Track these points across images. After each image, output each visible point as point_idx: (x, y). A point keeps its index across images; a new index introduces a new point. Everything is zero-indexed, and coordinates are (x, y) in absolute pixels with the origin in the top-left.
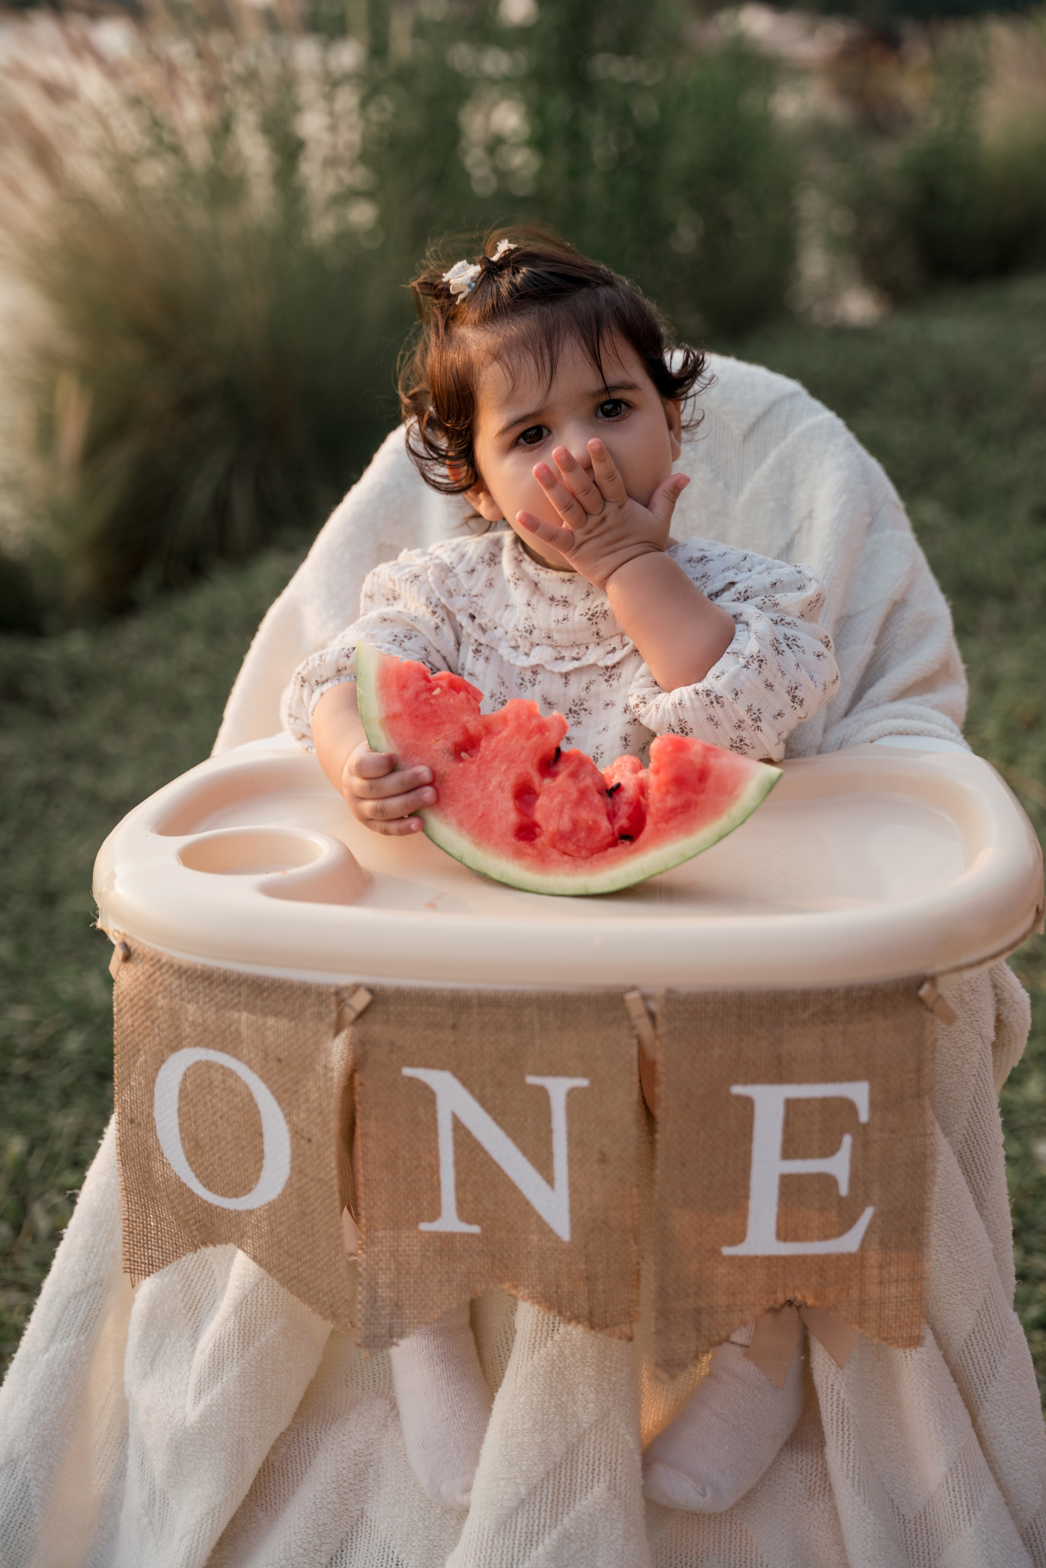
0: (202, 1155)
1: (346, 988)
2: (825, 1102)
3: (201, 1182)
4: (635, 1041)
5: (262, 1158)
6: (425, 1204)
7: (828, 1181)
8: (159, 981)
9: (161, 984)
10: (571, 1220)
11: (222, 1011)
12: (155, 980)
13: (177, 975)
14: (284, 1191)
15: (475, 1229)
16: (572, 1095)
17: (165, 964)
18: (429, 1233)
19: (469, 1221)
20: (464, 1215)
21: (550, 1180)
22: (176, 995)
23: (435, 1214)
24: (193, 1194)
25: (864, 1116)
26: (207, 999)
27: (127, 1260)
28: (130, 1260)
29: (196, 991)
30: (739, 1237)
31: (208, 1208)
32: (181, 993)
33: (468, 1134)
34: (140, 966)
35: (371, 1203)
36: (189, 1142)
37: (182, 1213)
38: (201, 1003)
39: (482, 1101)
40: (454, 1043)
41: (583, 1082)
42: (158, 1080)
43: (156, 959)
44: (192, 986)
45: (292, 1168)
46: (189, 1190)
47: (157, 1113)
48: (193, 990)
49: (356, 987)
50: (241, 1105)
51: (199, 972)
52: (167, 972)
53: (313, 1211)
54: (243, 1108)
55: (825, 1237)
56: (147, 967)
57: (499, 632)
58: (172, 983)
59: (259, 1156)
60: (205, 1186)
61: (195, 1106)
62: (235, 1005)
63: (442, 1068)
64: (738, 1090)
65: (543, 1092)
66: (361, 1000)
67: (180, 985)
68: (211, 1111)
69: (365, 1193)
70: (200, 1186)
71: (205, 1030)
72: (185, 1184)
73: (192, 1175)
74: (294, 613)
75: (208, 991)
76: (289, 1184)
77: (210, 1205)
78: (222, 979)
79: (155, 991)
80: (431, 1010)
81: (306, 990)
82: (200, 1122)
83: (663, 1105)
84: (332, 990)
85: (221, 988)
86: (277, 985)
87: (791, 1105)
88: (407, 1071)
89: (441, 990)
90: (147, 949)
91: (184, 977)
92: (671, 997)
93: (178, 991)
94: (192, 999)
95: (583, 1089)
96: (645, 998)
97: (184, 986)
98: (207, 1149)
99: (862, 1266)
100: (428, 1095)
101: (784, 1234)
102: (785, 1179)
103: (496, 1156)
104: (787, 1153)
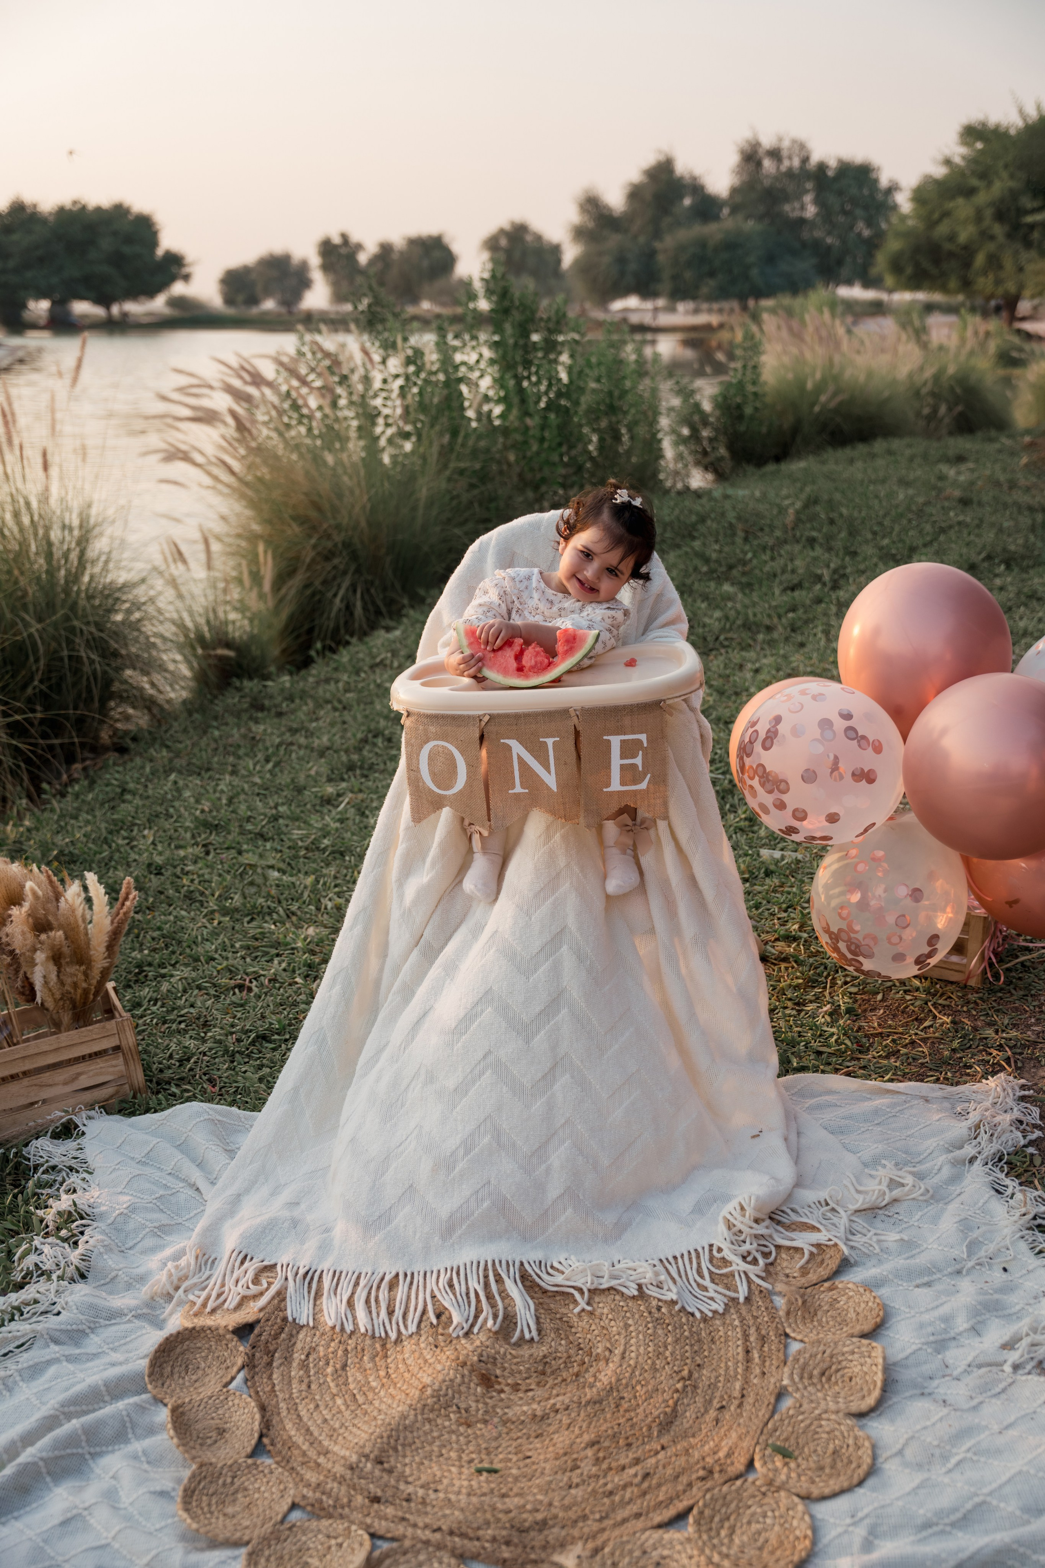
0: (437, 778)
1: (481, 715)
2: (632, 740)
3: (436, 787)
4: (572, 724)
5: (457, 775)
6: (510, 784)
7: (634, 766)
8: (420, 721)
10: (557, 785)
13: (426, 718)
14: (464, 785)
15: (526, 791)
16: (554, 743)
18: (511, 793)
19: (524, 789)
20: (522, 787)
21: (549, 772)
23: (513, 787)
24: (435, 791)
25: (645, 745)
26: (436, 724)
29: (432, 722)
30: (608, 785)
31: (439, 795)
33: (522, 760)
34: (413, 717)
35: (493, 787)
36: (431, 774)
37: (430, 799)
38: (435, 726)
39: (526, 748)
40: (516, 730)
41: (557, 739)
42: (420, 755)
44: (432, 720)
45: (467, 777)
46: (432, 790)
47: (420, 766)
49: (484, 714)
50: (449, 758)
51: (433, 715)
52: (423, 717)
53: (475, 790)
55: (635, 784)
56: (416, 717)
58: (425, 720)
59: (455, 774)
60: (438, 788)
61: (433, 761)
62: (445, 725)
63: (513, 739)
64: (605, 738)
65: (545, 743)
66: (487, 718)
68: (440, 761)
69: (491, 782)
71: (435, 735)
72: (432, 788)
73: (434, 784)
74: (439, 613)
75: (435, 721)
76: (466, 783)
78: (442, 716)
80: (508, 720)
81: (469, 717)
82: (435, 766)
83: (582, 743)
85: (440, 720)
87: (621, 742)
88: (502, 741)
89: (511, 713)
90: (416, 712)
91: (428, 718)
92: (583, 709)
93: (427, 722)
94: (432, 725)
95: (557, 741)
96: (575, 710)
97: (429, 721)
98: (438, 775)
99: (648, 794)
100: (509, 748)
101: (623, 783)
102: (622, 766)
103: (531, 766)
104: (622, 758)
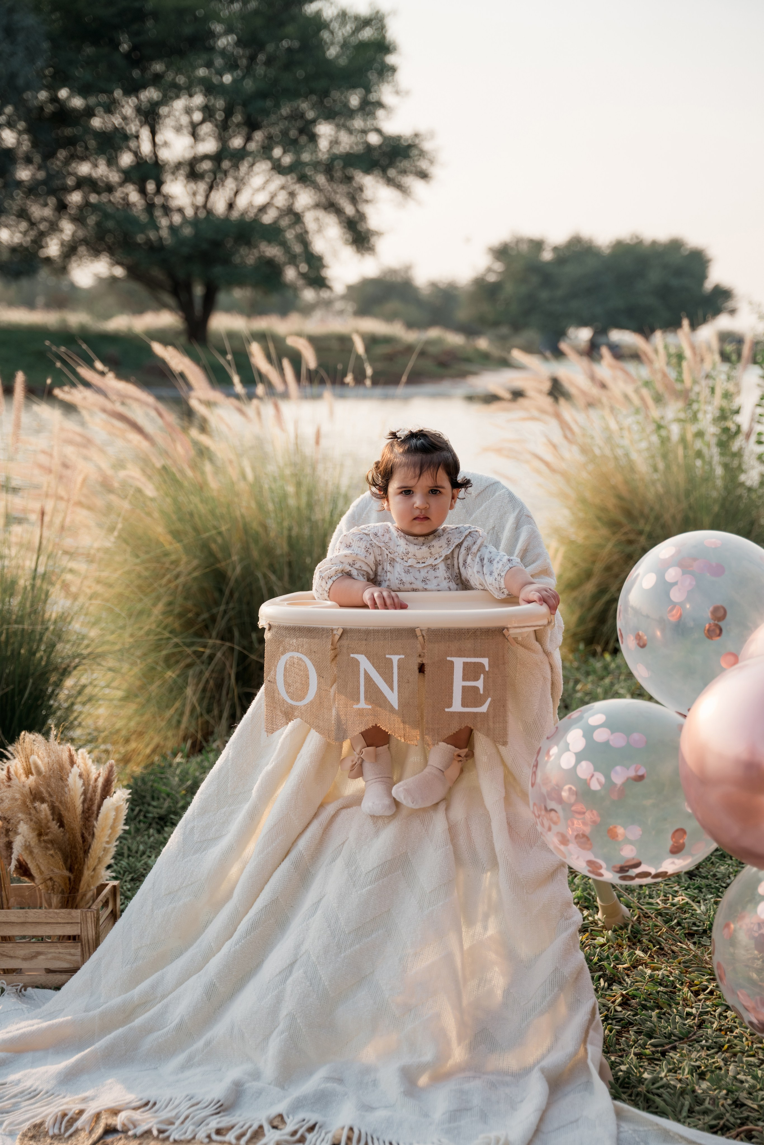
0: (290, 689)
1: (335, 629)
2: (475, 663)
3: (290, 698)
5: (309, 685)
6: (355, 699)
7: (476, 688)
9: (280, 634)
10: (398, 702)
12: (278, 633)
13: (284, 629)
14: (315, 695)
15: (370, 707)
16: (399, 660)
17: (281, 627)
18: (356, 708)
19: (369, 704)
20: (367, 702)
21: (392, 690)
22: (284, 636)
23: (358, 702)
24: (288, 703)
25: (487, 669)
26: (293, 636)
29: (290, 634)
30: (450, 706)
31: (292, 707)
32: (285, 633)
33: (369, 676)
34: (273, 632)
35: (339, 699)
36: (287, 685)
37: (285, 710)
39: (373, 664)
40: (365, 645)
41: (403, 656)
42: (278, 666)
43: (279, 626)
44: (289, 632)
45: (318, 688)
46: (286, 701)
47: (277, 678)
49: (338, 629)
50: (303, 669)
51: (291, 628)
52: (281, 629)
53: (323, 701)
55: (476, 707)
56: (276, 629)
57: (396, 554)
59: (307, 684)
61: (288, 673)
63: (361, 654)
64: (449, 658)
65: (391, 660)
66: (341, 632)
68: (293, 673)
70: (290, 700)
71: (290, 647)
72: (285, 699)
73: (287, 696)
75: (294, 633)
76: (317, 693)
77: (293, 705)
80: (360, 634)
81: (323, 629)
82: (290, 678)
86: (314, 629)
87: (465, 664)
88: (351, 656)
89: (363, 628)
90: (276, 625)
91: (286, 630)
92: (428, 630)
95: (402, 659)
98: (291, 687)
99: (488, 717)
100: (357, 663)
101: (464, 705)
102: (464, 687)
103: (376, 682)
104: (464, 679)
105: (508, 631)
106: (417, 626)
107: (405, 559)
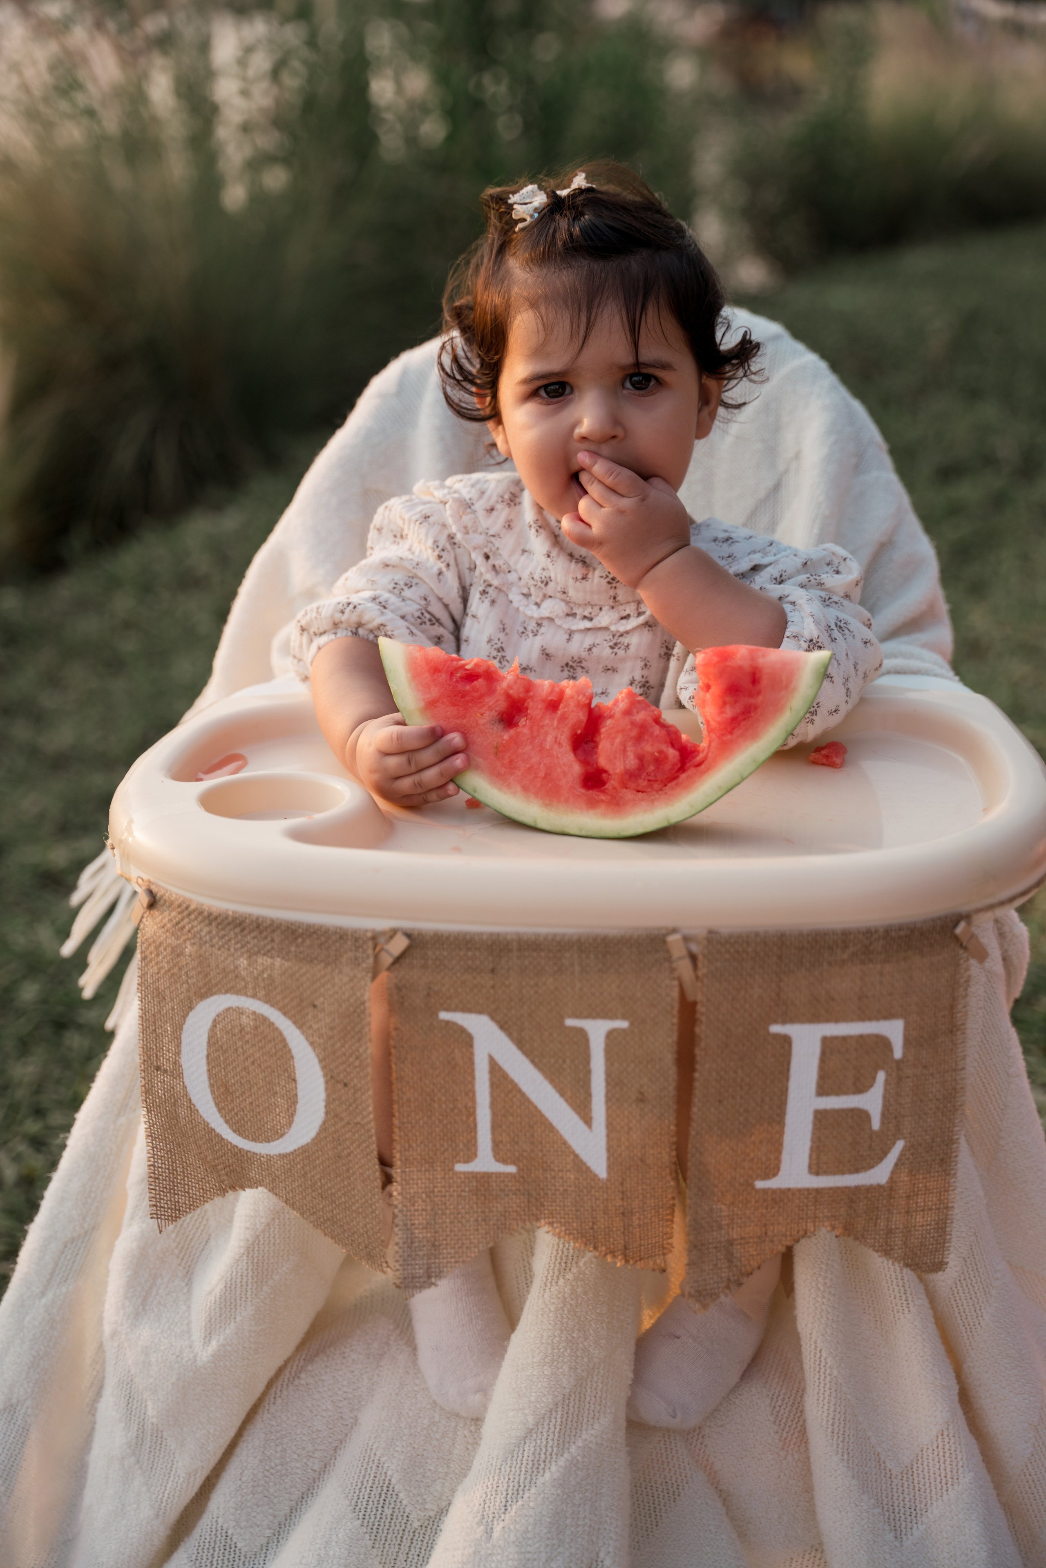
0: (232, 1101)
1: (383, 933)
2: (861, 1039)
3: (231, 1127)
4: (676, 983)
5: (295, 1103)
6: (461, 1146)
7: (862, 1116)
8: (187, 928)
9: (189, 931)
10: (608, 1159)
11: (255, 957)
12: (184, 927)
13: (207, 921)
14: (318, 1134)
15: (512, 1169)
16: (611, 1035)
17: (194, 911)
18: (464, 1173)
19: (504, 1161)
20: (499, 1154)
21: (588, 1121)
22: (206, 942)
23: (471, 1154)
24: (222, 1139)
25: (898, 1053)
26: (239, 945)
27: (154, 1205)
28: (156, 1206)
29: (227, 938)
30: (772, 1170)
31: (238, 1153)
32: (211, 940)
33: (505, 1076)
34: (166, 913)
35: (407, 1146)
36: (218, 1088)
37: (210, 1158)
38: (232, 950)
39: (520, 1044)
40: (493, 987)
41: (623, 1024)
42: (185, 1027)
43: (184, 906)
44: (223, 933)
45: (327, 1113)
46: (218, 1135)
47: (184, 1060)
48: (223, 937)
49: (393, 933)
50: (274, 1051)
51: (230, 919)
52: (196, 919)
53: (349, 1155)
54: (276, 1054)
55: (857, 1171)
56: (174, 914)
58: (201, 930)
59: (292, 1101)
60: (235, 1131)
61: (225, 1052)
62: (268, 951)
63: (480, 1012)
64: (775, 1029)
65: (582, 1034)
66: (399, 944)
67: (210, 932)
68: (242, 1058)
69: (400, 1136)
70: (230, 1131)
71: (237, 977)
72: (214, 1130)
73: (221, 1120)
74: (280, 559)
75: (239, 937)
76: (324, 1128)
77: (240, 1150)
78: (255, 925)
79: (184, 938)
80: (470, 953)
81: (342, 936)
82: (230, 1068)
83: (703, 1044)
84: (369, 935)
85: (253, 935)
86: (312, 930)
87: (826, 1042)
88: (444, 1015)
89: (481, 934)
90: (174, 896)
91: (214, 924)
92: (713, 938)
93: (208, 937)
94: (223, 946)
95: (623, 1030)
96: (686, 939)
97: (214, 932)
98: (237, 1094)
99: (890, 1197)
100: (465, 1039)
101: (816, 1168)
102: (820, 1116)
103: (533, 1097)
104: (822, 1090)
105: (969, 923)
106: (669, 923)
107: (536, 596)
